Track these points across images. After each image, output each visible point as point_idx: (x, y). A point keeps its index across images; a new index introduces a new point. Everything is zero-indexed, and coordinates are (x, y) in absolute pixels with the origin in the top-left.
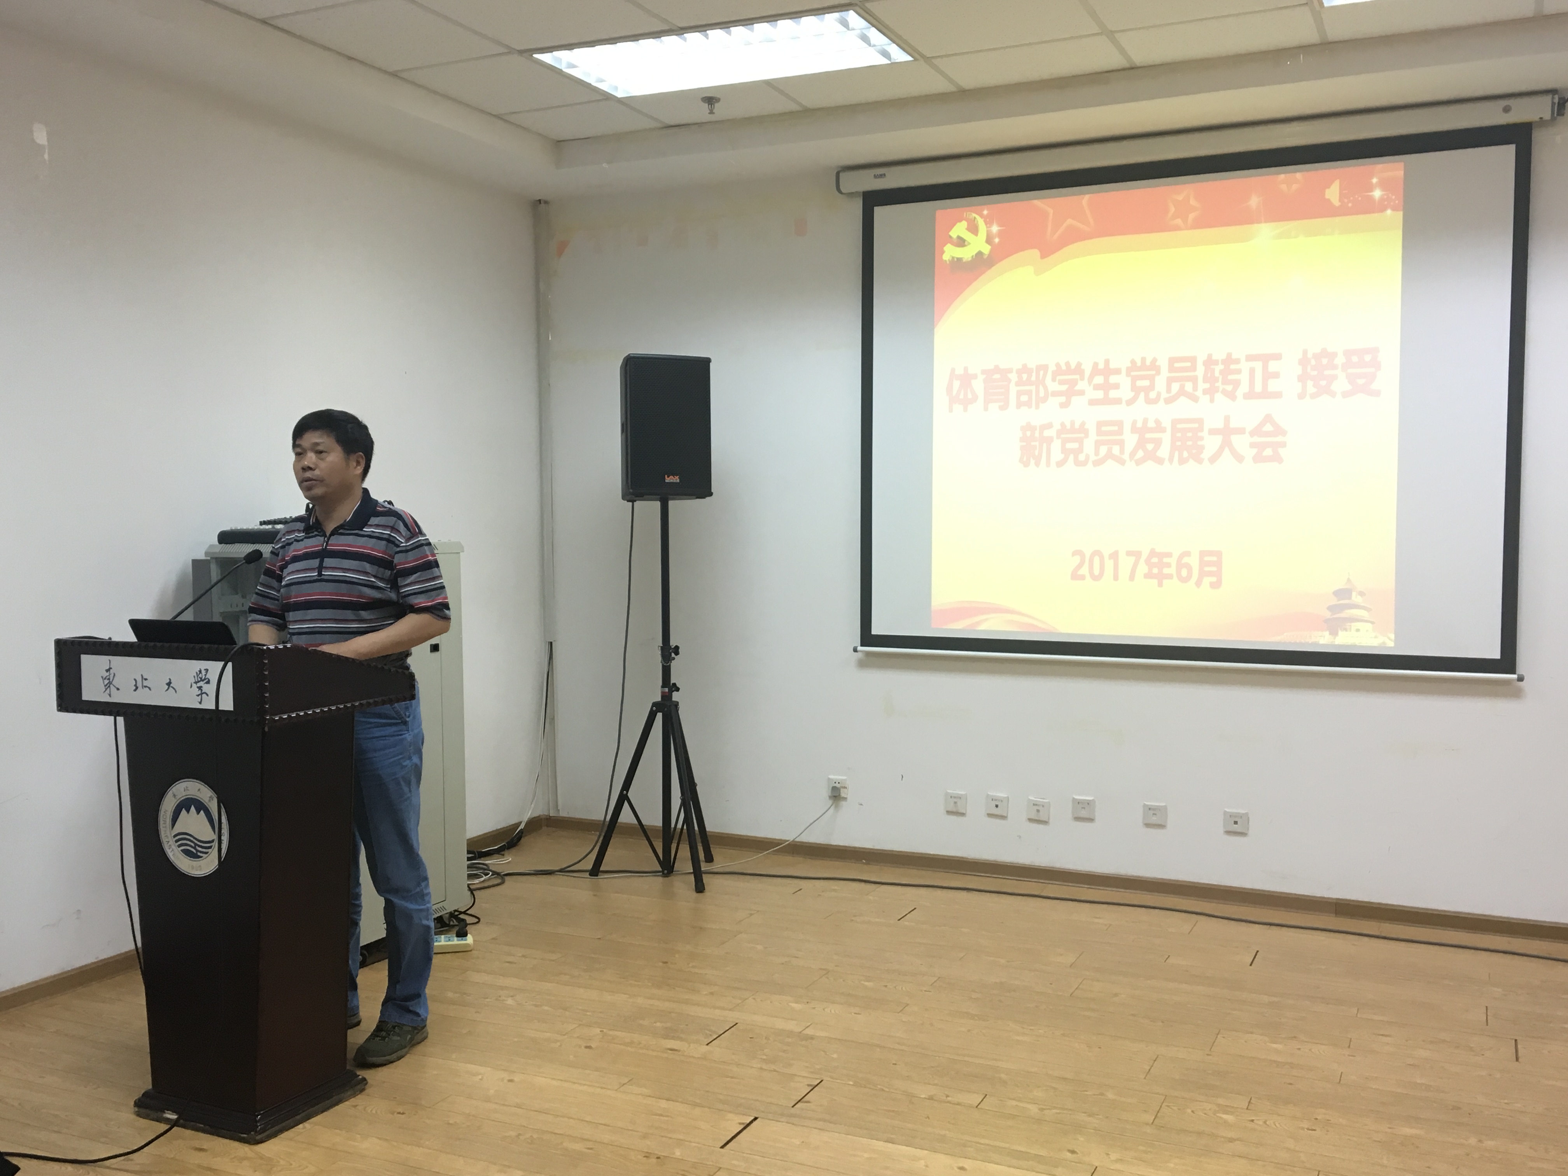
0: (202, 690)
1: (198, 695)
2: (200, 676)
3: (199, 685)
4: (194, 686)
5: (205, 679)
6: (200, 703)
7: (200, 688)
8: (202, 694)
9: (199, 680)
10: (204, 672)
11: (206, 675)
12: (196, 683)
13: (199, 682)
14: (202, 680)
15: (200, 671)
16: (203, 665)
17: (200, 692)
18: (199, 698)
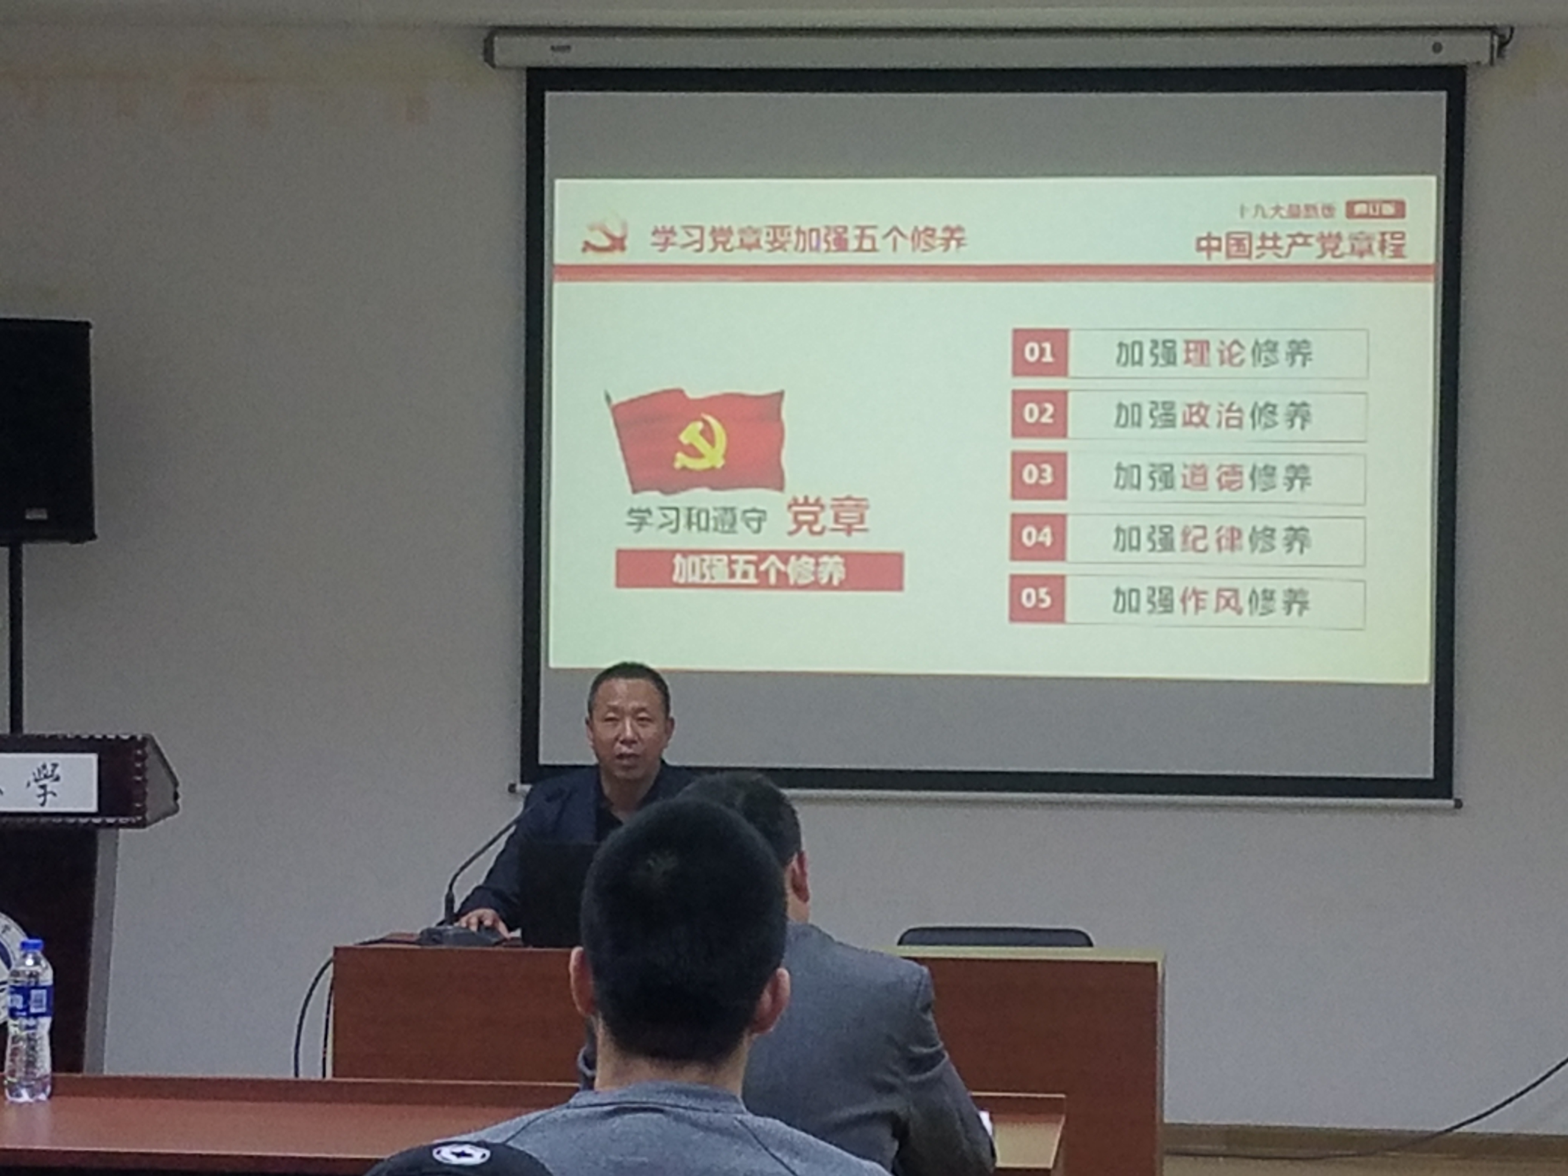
0: (44, 790)
1: (39, 796)
2: (45, 772)
4: (33, 784)
5: (51, 776)
6: (40, 806)
7: (43, 787)
8: (45, 795)
9: (43, 776)
11: (53, 771)
12: (36, 780)
13: (41, 779)
14: (46, 777)
16: (49, 758)
17: (41, 791)
18: (41, 799)
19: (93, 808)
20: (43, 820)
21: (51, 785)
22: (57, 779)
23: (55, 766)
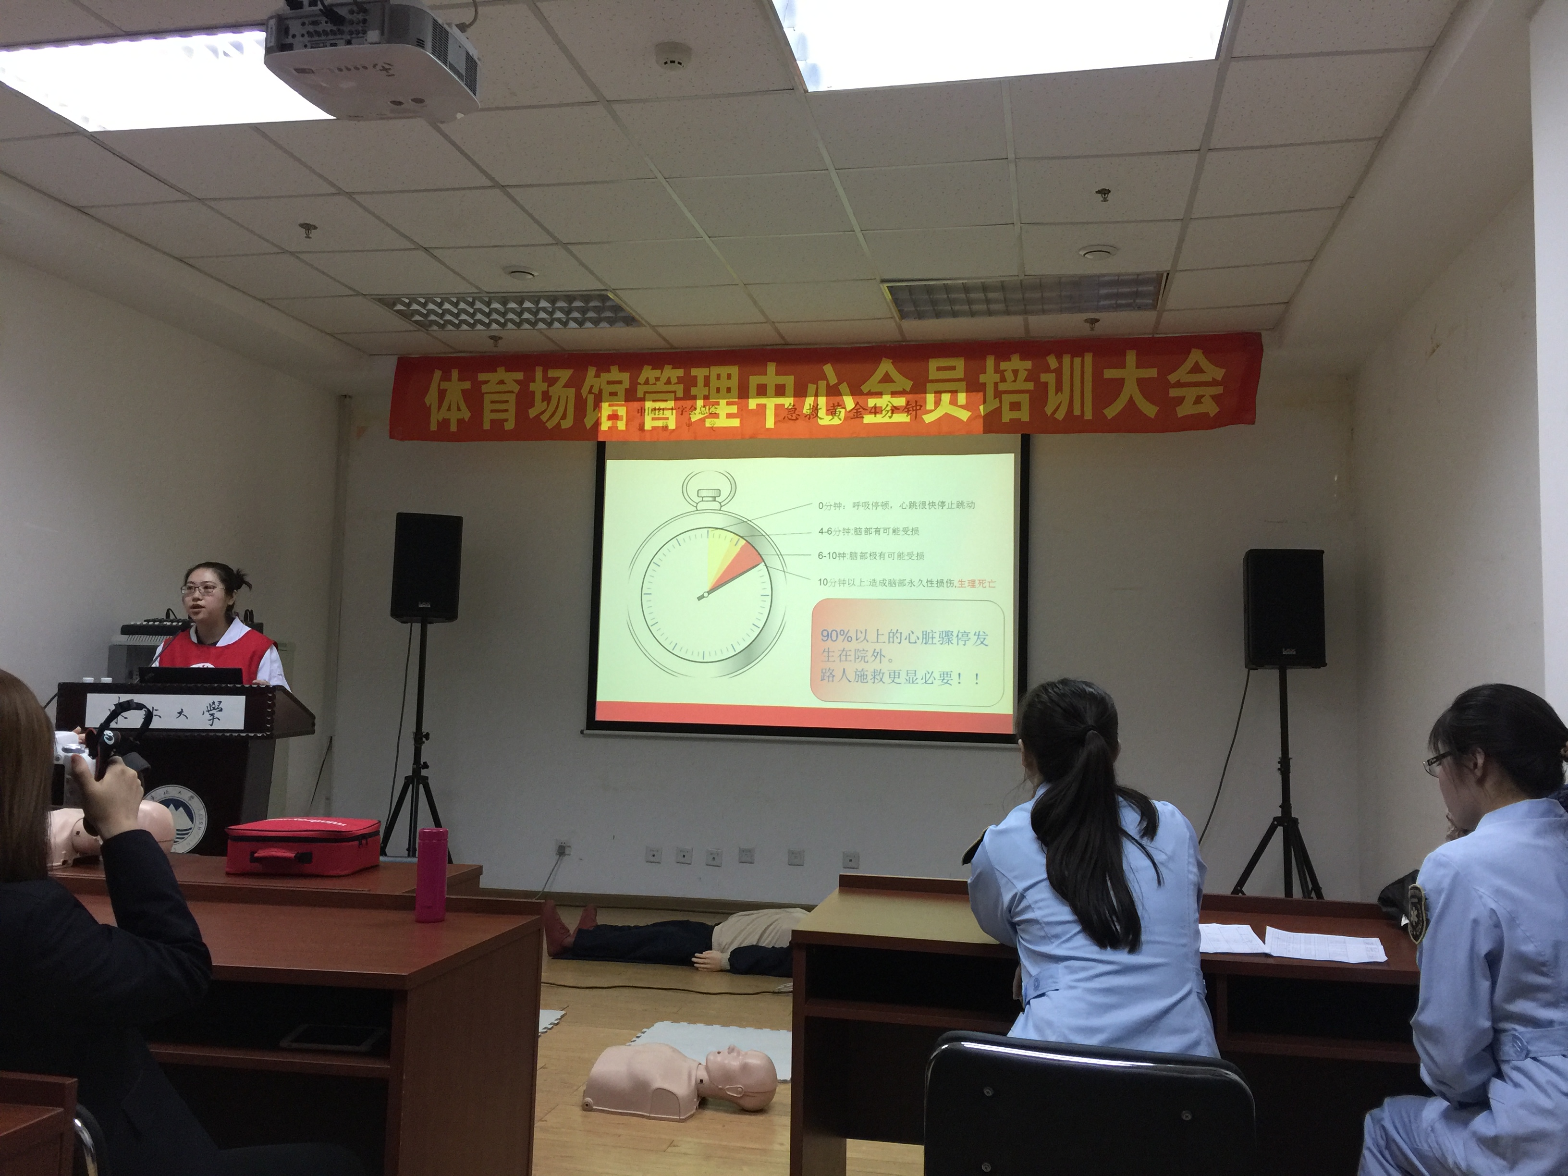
0: (214, 716)
1: (210, 720)
2: (214, 706)
3: (211, 712)
4: (207, 714)
5: (218, 708)
6: (211, 725)
7: (212, 715)
8: (213, 719)
9: (212, 709)
10: (217, 704)
11: (219, 705)
12: (208, 711)
13: (211, 710)
14: (214, 709)
15: (214, 703)
16: (216, 698)
17: (212, 717)
18: (211, 722)
19: (242, 727)
20: (212, 734)
21: (217, 714)
22: (221, 710)
23: (220, 702)
